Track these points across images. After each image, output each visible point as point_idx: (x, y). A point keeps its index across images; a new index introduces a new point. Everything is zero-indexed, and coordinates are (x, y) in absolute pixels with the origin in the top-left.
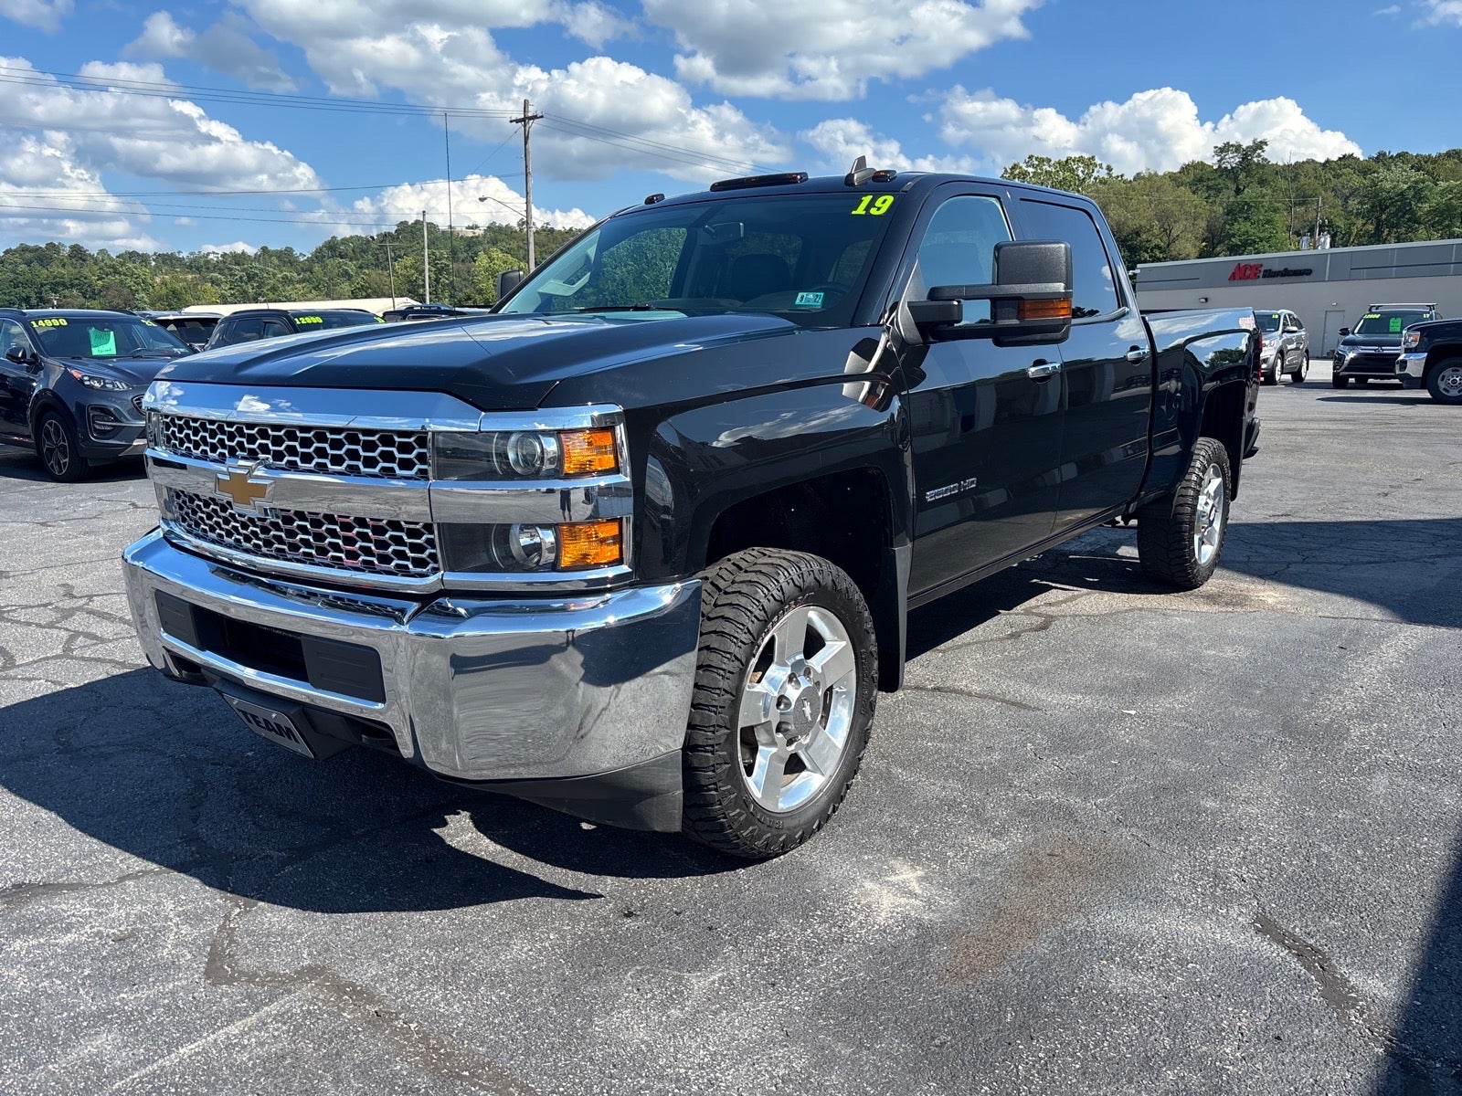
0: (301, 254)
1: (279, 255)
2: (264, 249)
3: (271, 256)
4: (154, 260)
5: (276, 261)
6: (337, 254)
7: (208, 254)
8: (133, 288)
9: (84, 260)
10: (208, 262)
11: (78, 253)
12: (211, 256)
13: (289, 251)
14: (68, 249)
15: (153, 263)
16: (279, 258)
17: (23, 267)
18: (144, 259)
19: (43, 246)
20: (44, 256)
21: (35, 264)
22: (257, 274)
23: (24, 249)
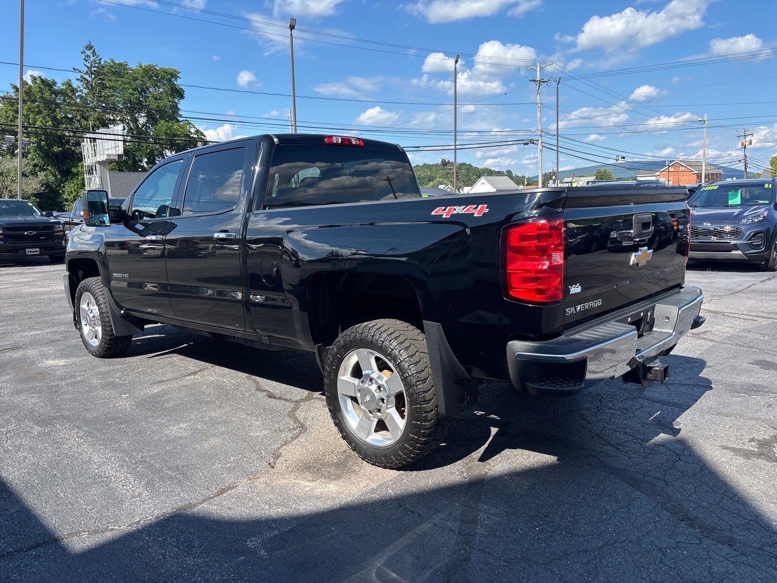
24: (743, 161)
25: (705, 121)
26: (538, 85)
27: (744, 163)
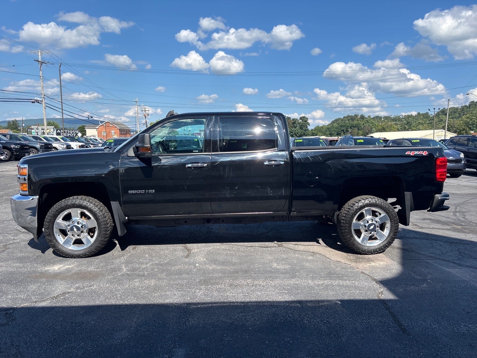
0: (431, 114)
1: (423, 115)
2: (419, 113)
3: (421, 115)
4: (383, 118)
5: (422, 117)
6: (445, 113)
7: (400, 116)
8: (372, 127)
9: (364, 119)
10: (399, 118)
11: (362, 117)
12: (401, 117)
13: (427, 113)
14: (360, 116)
15: (383, 119)
16: (423, 116)
17: (347, 121)
18: (381, 118)
19: (353, 115)
20: (352, 118)
21: (351, 120)
22: (410, 122)
23: (348, 116)
24: (145, 124)
25: (137, 102)
26: (40, 64)
27: (146, 125)
